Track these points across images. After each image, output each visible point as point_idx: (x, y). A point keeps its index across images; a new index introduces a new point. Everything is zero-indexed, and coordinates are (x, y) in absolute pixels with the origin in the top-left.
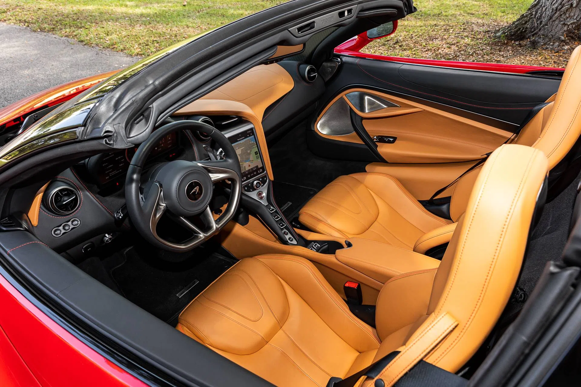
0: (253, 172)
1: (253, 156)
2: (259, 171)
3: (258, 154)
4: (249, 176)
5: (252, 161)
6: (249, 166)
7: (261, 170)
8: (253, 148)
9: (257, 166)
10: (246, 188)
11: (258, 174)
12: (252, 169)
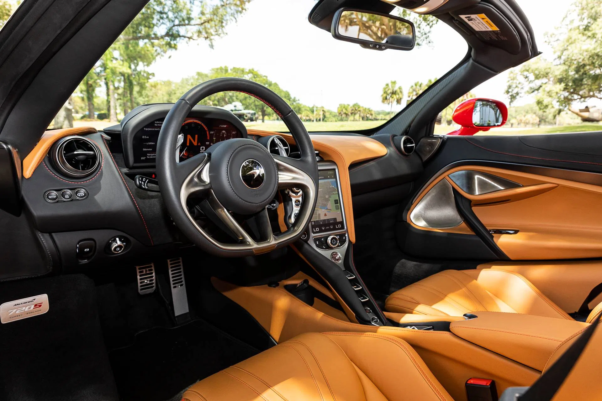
0: (329, 224)
1: (331, 204)
2: (337, 226)
3: (338, 203)
4: (323, 229)
5: (330, 210)
6: (325, 215)
7: (340, 226)
8: (333, 194)
9: (335, 219)
10: (317, 242)
11: (335, 229)
12: (328, 220)
